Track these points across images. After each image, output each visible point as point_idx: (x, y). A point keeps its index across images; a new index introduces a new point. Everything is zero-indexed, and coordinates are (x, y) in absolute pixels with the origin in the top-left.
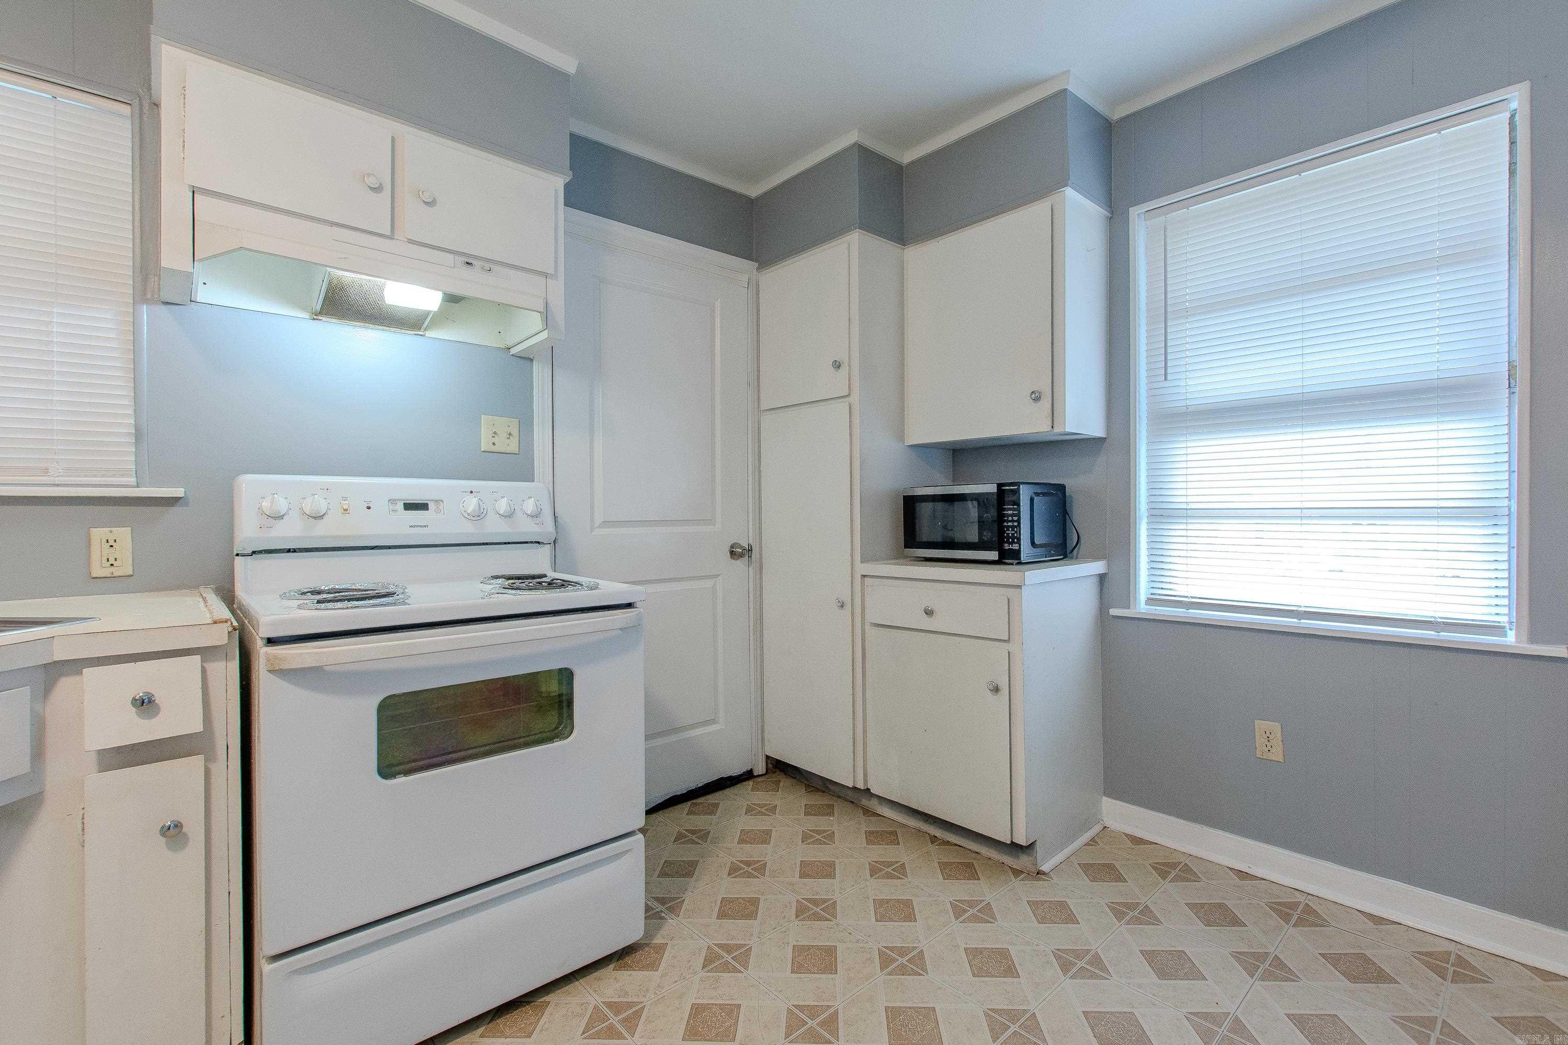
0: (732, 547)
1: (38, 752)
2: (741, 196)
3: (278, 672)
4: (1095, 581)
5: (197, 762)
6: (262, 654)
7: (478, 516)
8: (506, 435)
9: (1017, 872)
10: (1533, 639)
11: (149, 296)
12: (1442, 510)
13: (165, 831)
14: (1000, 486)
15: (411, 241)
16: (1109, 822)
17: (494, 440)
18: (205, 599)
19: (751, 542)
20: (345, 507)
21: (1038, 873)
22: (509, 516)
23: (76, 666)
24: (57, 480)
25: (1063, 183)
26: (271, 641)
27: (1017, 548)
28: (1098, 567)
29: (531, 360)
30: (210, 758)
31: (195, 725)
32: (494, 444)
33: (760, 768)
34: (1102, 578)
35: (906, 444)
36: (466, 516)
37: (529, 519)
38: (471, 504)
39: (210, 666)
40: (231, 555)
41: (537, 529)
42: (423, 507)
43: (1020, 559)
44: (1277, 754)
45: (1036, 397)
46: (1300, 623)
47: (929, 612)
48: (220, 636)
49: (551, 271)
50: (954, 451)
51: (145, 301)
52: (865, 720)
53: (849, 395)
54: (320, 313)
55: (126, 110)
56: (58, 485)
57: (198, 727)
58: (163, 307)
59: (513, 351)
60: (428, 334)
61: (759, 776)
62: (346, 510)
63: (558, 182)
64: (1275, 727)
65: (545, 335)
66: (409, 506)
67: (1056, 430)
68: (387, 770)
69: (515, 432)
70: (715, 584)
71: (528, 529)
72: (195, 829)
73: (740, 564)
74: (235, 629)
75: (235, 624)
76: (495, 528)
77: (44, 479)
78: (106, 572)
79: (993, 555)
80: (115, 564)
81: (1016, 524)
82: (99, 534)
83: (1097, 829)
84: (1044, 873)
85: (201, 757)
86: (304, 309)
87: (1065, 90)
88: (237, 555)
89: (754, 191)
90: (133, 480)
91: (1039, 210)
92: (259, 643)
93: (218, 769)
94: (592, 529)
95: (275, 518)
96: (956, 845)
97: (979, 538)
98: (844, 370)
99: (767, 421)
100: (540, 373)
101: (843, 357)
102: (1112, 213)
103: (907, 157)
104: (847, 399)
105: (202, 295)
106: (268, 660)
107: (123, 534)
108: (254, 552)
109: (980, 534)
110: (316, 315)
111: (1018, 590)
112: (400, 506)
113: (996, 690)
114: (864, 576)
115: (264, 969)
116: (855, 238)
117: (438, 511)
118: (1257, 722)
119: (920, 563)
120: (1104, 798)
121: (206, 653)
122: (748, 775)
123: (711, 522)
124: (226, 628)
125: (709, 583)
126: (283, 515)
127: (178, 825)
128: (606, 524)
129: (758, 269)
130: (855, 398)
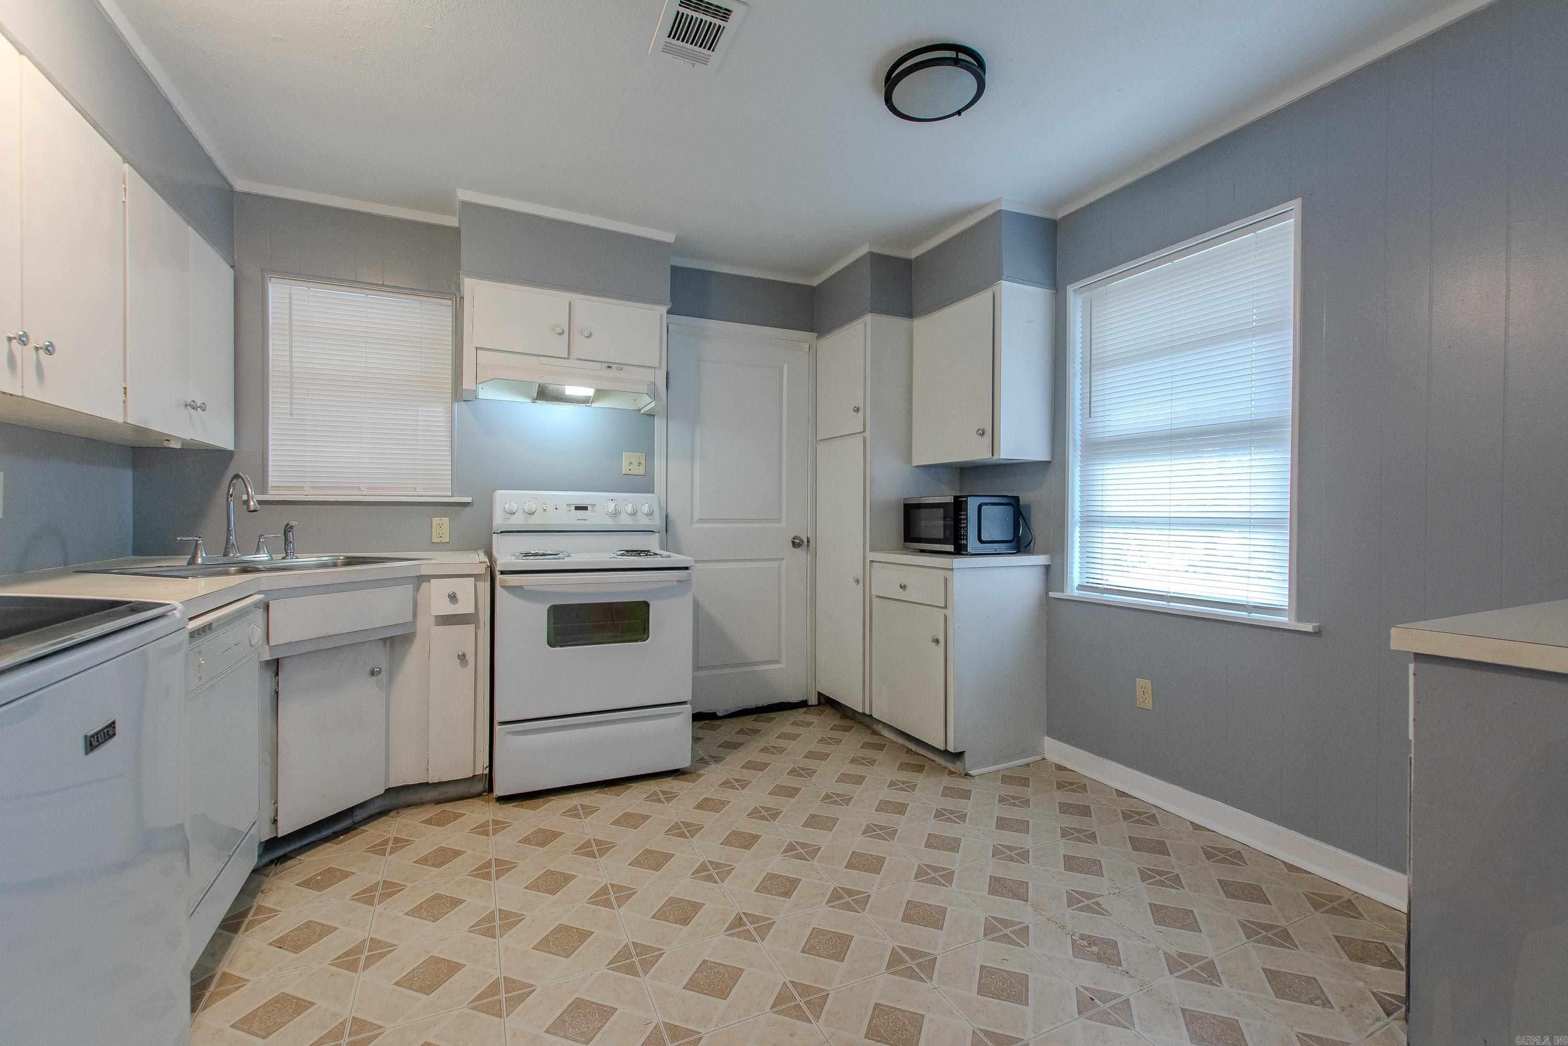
0: (794, 538)
1: (415, 615)
2: (804, 286)
3: (505, 587)
4: (1042, 570)
5: (472, 627)
6: (499, 577)
7: (616, 514)
8: (637, 464)
9: (951, 773)
10: (1300, 619)
11: (458, 398)
12: (1254, 520)
13: (459, 656)
14: (956, 498)
15: (578, 359)
16: (1046, 756)
17: (630, 467)
18: (478, 555)
19: (809, 536)
20: (545, 508)
21: (966, 775)
22: (634, 514)
23: (428, 578)
24: (420, 493)
25: (998, 277)
26: (502, 573)
27: (965, 543)
28: (1040, 560)
29: (654, 416)
30: (477, 627)
31: (471, 610)
32: (630, 470)
33: (813, 700)
34: (1047, 568)
35: (914, 464)
36: (608, 513)
37: (646, 516)
38: (611, 507)
39: (478, 583)
40: (491, 533)
41: (650, 523)
42: (585, 508)
43: (967, 551)
44: (1149, 705)
45: (982, 433)
46: (1168, 605)
47: (903, 587)
48: (482, 570)
49: (657, 365)
50: (961, 468)
51: (458, 401)
52: (871, 665)
53: (864, 431)
54: (537, 399)
55: (450, 302)
56: (420, 496)
57: (472, 611)
58: (464, 403)
59: (642, 411)
60: (594, 405)
61: (812, 706)
62: (544, 510)
63: (664, 309)
64: (1148, 683)
65: (653, 404)
66: (577, 508)
67: (995, 457)
68: (552, 644)
69: (643, 462)
70: (780, 567)
71: (644, 522)
72: (470, 658)
73: (799, 552)
74: (488, 567)
75: (489, 564)
76: (625, 521)
77: (414, 493)
78: (438, 540)
79: (950, 548)
80: (442, 536)
81: (965, 525)
82: (436, 520)
83: (1038, 758)
84: (971, 776)
85: (474, 625)
86: (528, 397)
87: (1000, 211)
88: (494, 533)
89: (815, 282)
90: (450, 493)
91: (986, 296)
92: (498, 573)
93: (480, 633)
94: (692, 523)
95: (511, 514)
96: (922, 755)
97: (944, 536)
98: (861, 413)
99: (820, 446)
100: (659, 424)
101: (860, 404)
102: (1057, 290)
103: (914, 254)
104: (862, 434)
105: (482, 394)
106: (500, 581)
107: (446, 520)
108: (501, 532)
109: (944, 533)
110: (534, 400)
111: (951, 572)
112: (573, 508)
113: (937, 641)
114: (872, 561)
115: (497, 728)
116: (869, 318)
117: (593, 511)
118: (1138, 680)
119: (916, 554)
120: (1046, 737)
121: (477, 577)
122: (803, 704)
123: (779, 520)
124: (484, 566)
125: (775, 564)
126: (534, 512)
127: (464, 655)
128: (701, 521)
129: (818, 338)
130: (867, 434)
